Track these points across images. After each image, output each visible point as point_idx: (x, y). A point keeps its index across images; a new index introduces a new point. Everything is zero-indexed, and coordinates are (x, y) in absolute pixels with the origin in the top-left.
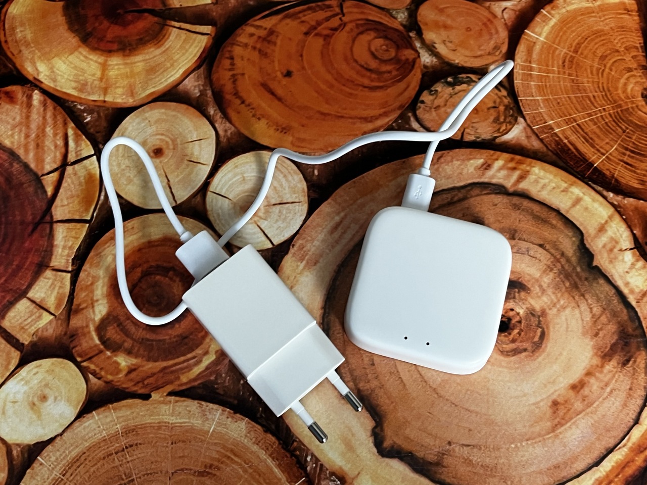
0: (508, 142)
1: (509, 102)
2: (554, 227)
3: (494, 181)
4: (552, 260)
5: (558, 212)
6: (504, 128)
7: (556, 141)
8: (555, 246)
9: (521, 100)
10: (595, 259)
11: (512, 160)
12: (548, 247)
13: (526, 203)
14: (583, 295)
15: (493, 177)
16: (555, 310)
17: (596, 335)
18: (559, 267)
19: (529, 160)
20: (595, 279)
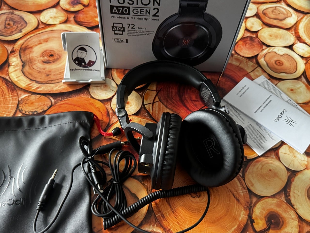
2: (28, 72)
3: (38, 84)
4: (33, 66)
5: (25, 75)
6: (26, 98)
7: (13, 93)
8: (30, 68)
9: (16, 105)
10: (22, 65)
11: (29, 89)
12: (32, 68)
13: (32, 78)
14: (30, 58)
15: (38, 85)
16: (38, 56)
17: (31, 51)
18: (32, 64)
19: (24, 89)
20: (24, 61)
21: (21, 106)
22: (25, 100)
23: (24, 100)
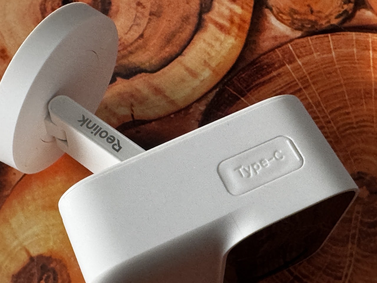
0: (266, 19)
1: (322, 25)
5: (180, 53)
6: (285, 17)
9: (328, 37)
12: (141, 41)
13: (189, 28)
21: (329, 22)
22: (296, 19)
23: (296, 21)
